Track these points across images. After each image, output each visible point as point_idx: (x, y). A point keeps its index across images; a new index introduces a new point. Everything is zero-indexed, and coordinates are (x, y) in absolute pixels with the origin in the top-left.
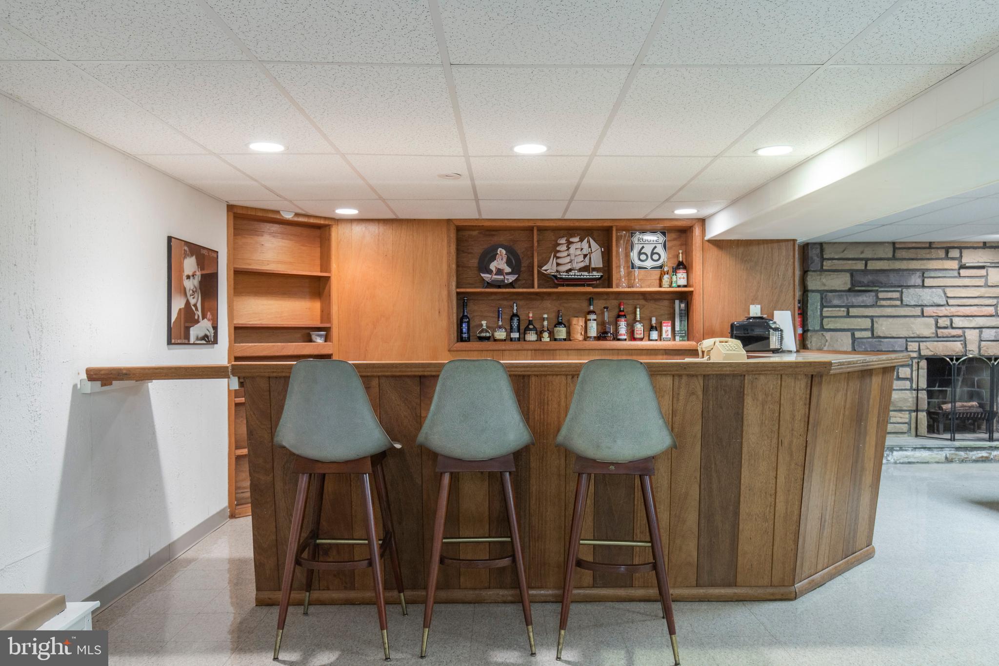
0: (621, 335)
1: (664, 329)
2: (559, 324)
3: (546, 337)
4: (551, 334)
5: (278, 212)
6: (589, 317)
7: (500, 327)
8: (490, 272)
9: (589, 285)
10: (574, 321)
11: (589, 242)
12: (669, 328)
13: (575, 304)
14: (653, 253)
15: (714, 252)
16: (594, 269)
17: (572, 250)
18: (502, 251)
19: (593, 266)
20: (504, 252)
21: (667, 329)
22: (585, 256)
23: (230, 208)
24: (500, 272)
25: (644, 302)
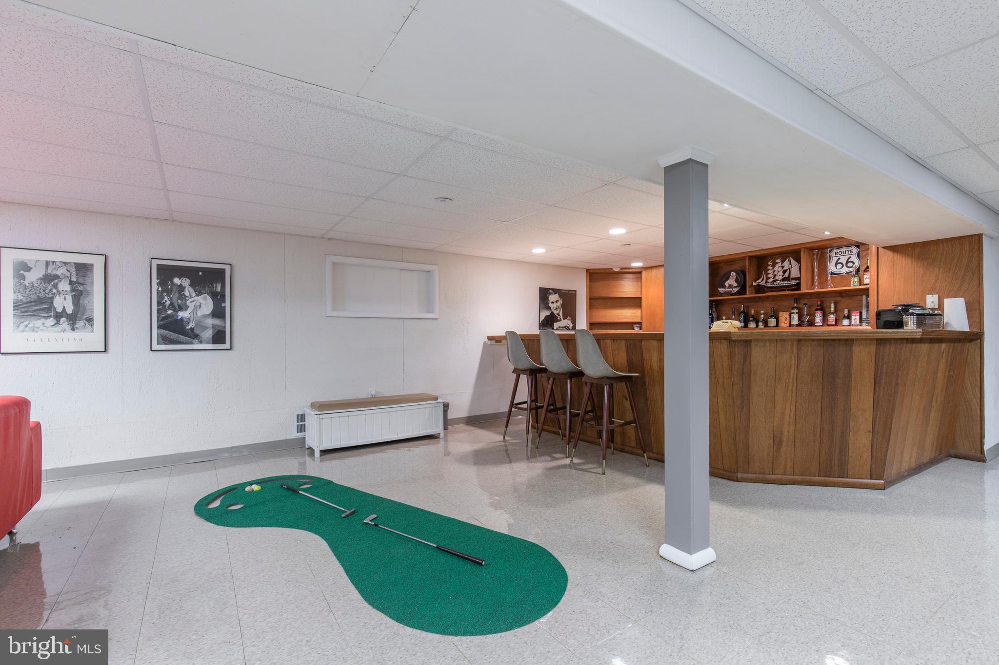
0: (817, 323)
1: (853, 317)
2: (772, 316)
3: (761, 325)
4: (766, 325)
5: (612, 269)
6: (793, 311)
8: (724, 287)
9: (788, 290)
10: (781, 314)
11: (790, 261)
12: (858, 317)
13: (786, 303)
14: (847, 262)
16: (793, 279)
17: (776, 268)
18: (733, 274)
19: (792, 276)
20: (735, 274)
21: (855, 318)
22: (785, 272)
23: (587, 270)
24: (730, 286)
25: (839, 299)
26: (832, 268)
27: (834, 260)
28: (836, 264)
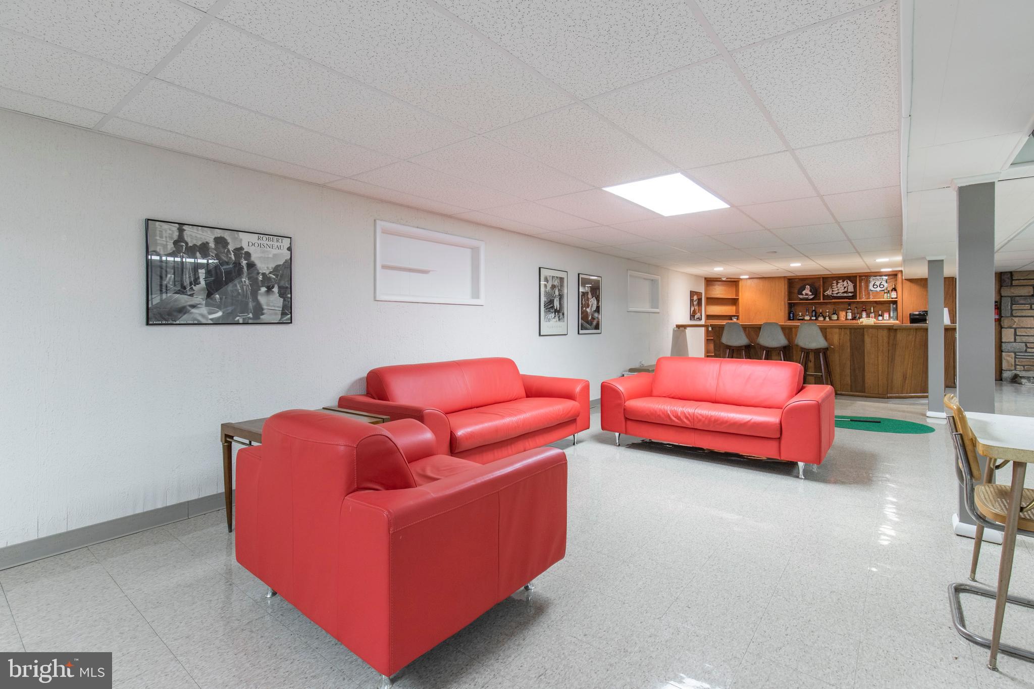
1: (885, 316)
2: (834, 314)
3: (827, 319)
4: (830, 318)
5: (721, 278)
6: (848, 311)
7: (807, 315)
8: (803, 295)
9: (847, 299)
10: (841, 313)
11: (847, 282)
12: (888, 315)
13: (842, 306)
14: (880, 285)
15: (908, 283)
16: (850, 292)
17: (839, 285)
18: (808, 287)
19: (849, 291)
20: (809, 287)
21: (886, 316)
22: (845, 288)
23: (705, 278)
24: (807, 294)
25: (875, 305)
26: (871, 287)
27: (873, 283)
28: (874, 285)
